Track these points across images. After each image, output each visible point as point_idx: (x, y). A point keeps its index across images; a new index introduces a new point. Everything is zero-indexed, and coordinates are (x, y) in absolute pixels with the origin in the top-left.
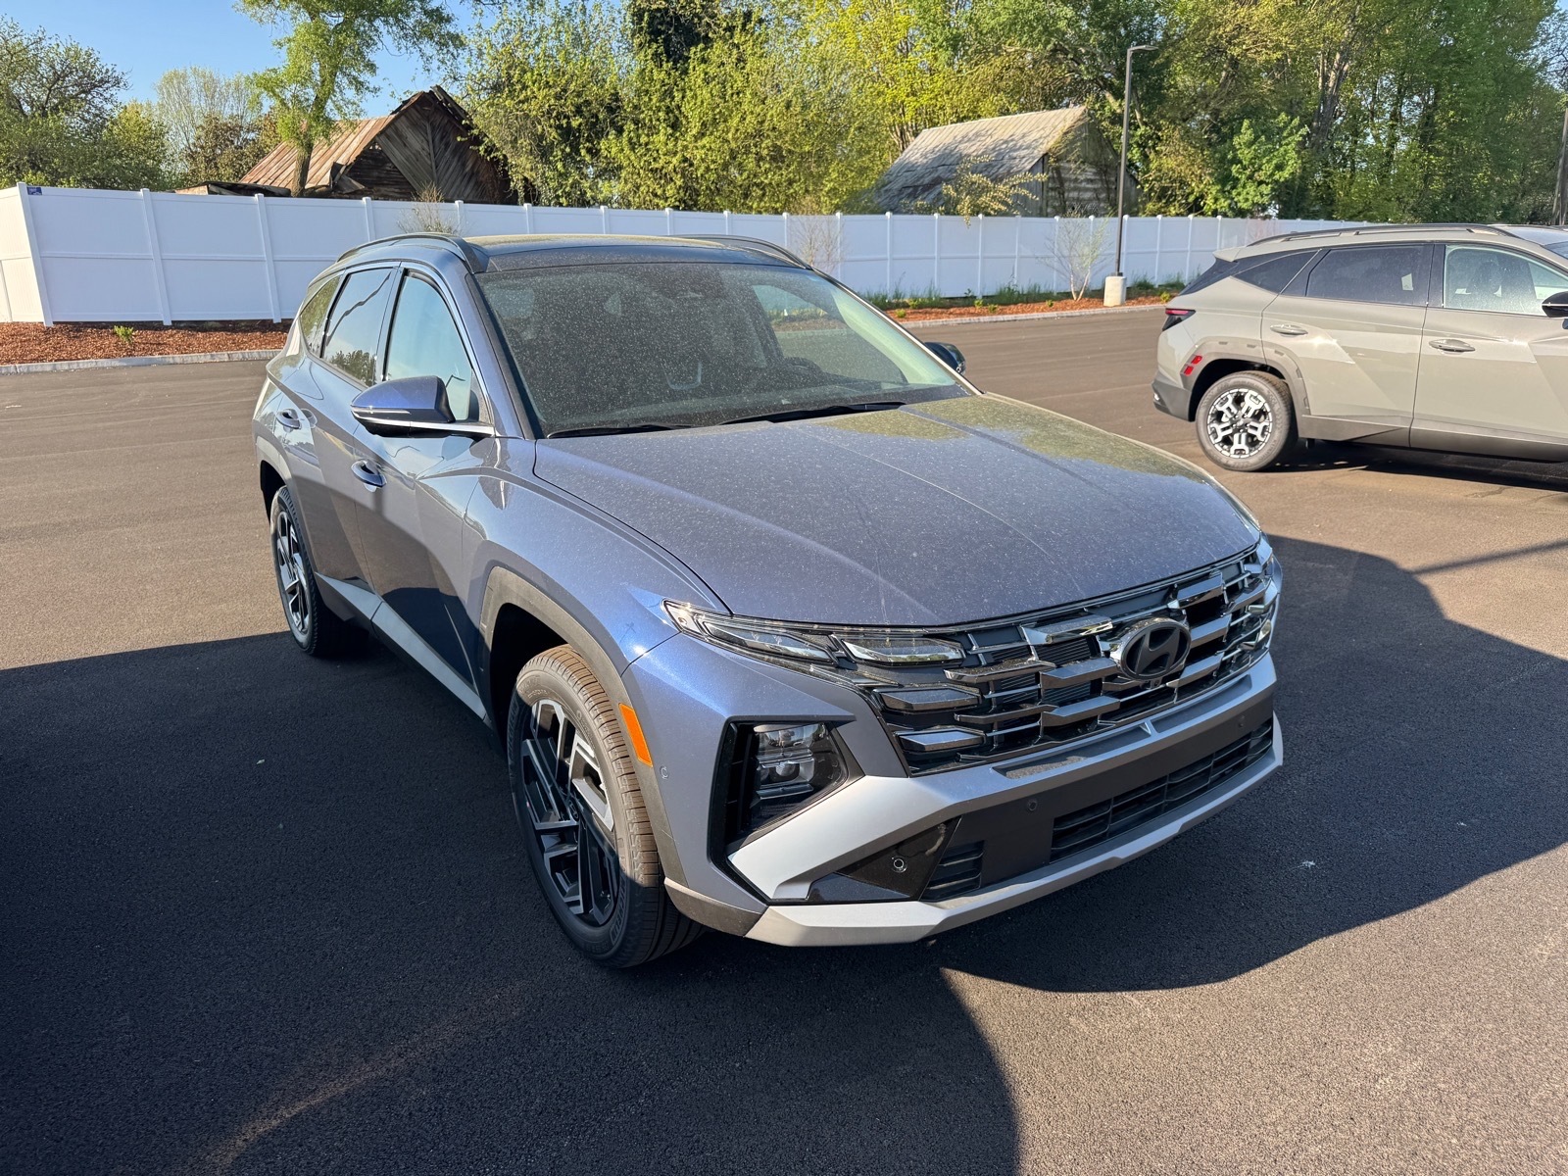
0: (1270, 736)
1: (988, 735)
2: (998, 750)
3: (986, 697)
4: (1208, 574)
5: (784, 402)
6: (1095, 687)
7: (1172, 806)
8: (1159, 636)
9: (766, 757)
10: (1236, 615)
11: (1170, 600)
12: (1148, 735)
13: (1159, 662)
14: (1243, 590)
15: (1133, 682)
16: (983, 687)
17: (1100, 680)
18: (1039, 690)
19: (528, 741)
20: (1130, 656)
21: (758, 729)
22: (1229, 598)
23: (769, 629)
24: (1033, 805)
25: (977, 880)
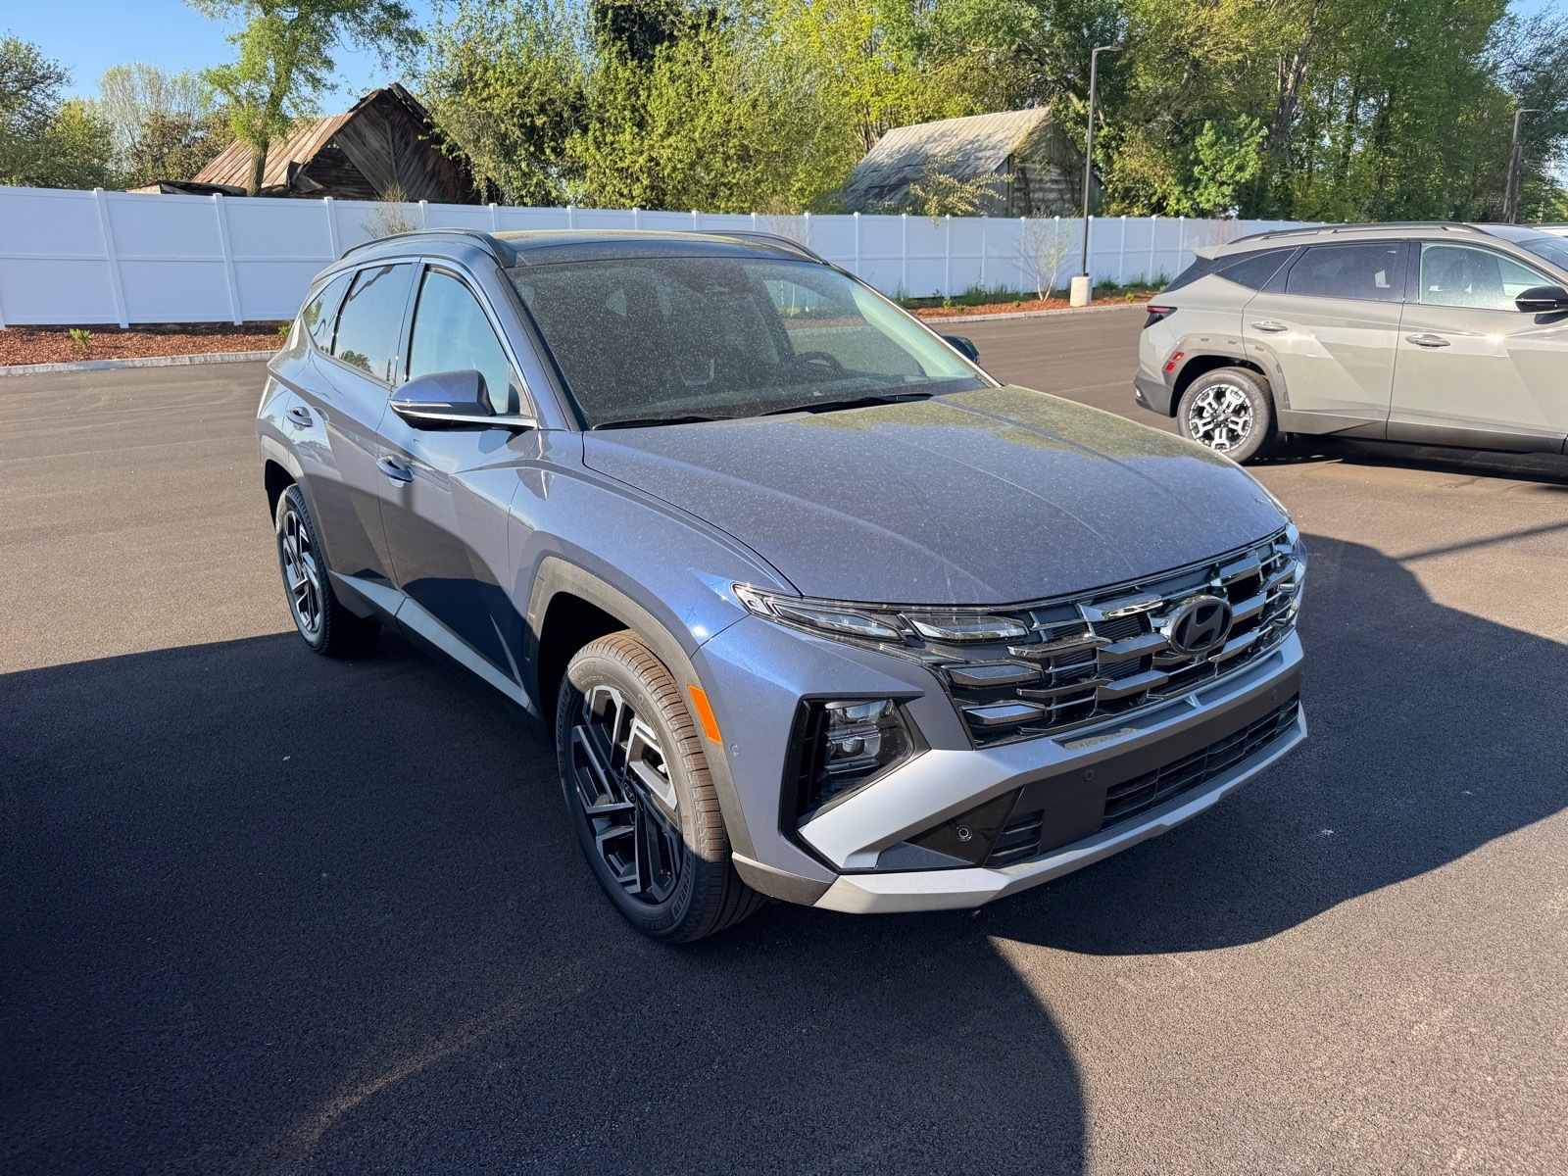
0: (1296, 710)
1: (1048, 709)
2: (1056, 723)
3: (1047, 672)
4: (1245, 554)
5: (816, 394)
6: (1145, 662)
7: (1210, 776)
8: (1205, 612)
9: (836, 733)
10: (1271, 593)
11: (1212, 579)
12: (1193, 708)
13: (1204, 638)
14: (1276, 570)
15: (1182, 657)
16: (1045, 662)
17: (1151, 655)
18: (1096, 665)
19: (579, 728)
20: (1180, 632)
21: (829, 706)
22: (1264, 576)
23: (839, 609)
24: (1090, 775)
25: (1035, 848)
